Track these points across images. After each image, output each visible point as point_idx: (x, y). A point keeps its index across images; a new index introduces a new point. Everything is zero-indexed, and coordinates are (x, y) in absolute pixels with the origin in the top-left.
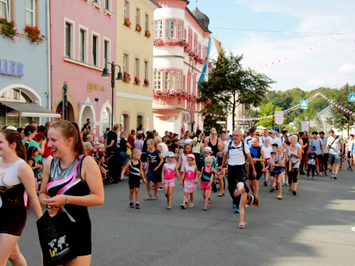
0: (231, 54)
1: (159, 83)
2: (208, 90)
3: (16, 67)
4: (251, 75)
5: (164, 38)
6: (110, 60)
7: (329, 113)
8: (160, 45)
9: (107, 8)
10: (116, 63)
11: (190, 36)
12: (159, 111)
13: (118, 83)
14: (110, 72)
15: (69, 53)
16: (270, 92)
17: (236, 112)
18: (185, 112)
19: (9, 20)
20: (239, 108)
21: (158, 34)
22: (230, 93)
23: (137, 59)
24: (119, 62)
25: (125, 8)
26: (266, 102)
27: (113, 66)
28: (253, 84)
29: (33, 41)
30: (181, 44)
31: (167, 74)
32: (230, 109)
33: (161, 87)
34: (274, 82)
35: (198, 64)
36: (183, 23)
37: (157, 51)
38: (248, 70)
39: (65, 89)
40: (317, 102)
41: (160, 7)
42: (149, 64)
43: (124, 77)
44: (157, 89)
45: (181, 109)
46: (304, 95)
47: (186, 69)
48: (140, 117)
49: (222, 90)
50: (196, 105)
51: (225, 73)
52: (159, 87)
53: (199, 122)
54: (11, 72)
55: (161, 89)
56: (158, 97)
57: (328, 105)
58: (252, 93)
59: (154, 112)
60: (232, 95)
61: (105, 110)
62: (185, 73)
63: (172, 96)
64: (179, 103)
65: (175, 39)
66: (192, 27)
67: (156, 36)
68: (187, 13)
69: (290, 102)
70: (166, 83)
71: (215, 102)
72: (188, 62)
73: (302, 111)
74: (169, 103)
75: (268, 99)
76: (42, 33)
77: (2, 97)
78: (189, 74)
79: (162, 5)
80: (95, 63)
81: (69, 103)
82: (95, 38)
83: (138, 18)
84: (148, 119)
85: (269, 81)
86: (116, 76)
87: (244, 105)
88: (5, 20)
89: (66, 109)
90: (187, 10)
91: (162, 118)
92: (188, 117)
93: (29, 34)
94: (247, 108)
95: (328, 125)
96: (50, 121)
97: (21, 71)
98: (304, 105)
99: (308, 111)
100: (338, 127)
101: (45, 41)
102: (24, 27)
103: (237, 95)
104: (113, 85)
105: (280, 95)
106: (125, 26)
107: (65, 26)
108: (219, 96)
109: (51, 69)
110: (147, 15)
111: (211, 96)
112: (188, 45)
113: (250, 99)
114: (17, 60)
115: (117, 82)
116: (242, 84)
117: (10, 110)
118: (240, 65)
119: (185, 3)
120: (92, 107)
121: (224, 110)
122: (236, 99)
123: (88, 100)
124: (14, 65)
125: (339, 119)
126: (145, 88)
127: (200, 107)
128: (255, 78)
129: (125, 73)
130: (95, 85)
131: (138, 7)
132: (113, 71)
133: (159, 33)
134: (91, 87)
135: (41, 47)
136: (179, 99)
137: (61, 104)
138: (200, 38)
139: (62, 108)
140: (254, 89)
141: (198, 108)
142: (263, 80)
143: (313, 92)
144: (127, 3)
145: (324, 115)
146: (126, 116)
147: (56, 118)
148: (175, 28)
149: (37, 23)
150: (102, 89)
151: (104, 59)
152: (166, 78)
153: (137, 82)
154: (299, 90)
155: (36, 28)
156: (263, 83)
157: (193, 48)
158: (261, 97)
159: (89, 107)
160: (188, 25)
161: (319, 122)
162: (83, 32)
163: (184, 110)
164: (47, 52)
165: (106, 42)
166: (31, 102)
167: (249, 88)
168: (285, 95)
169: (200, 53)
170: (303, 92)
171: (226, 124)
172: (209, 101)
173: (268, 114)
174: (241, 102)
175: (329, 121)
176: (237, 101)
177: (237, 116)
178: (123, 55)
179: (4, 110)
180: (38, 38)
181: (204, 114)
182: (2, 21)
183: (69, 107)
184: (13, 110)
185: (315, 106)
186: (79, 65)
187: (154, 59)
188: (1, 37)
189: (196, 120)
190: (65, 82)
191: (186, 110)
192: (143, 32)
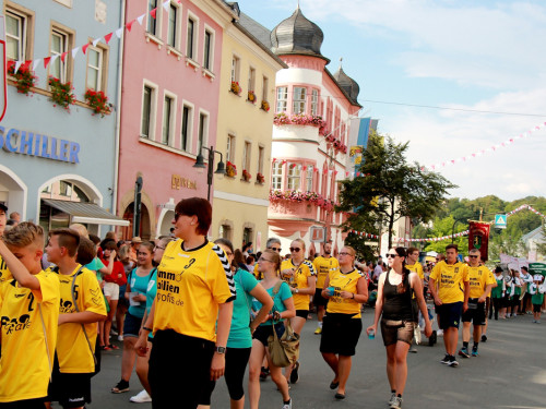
0: (390, 140)
1: (279, 180)
2: (353, 194)
3: (69, 149)
4: (419, 173)
5: (289, 113)
6: (207, 144)
7: (541, 236)
8: (284, 123)
9: (207, 66)
10: (216, 149)
11: (329, 111)
12: (277, 222)
13: (218, 178)
14: (206, 161)
15: (147, 131)
16: (448, 201)
17: (395, 228)
18: (317, 226)
19: (63, 81)
20: (400, 223)
21: (282, 107)
22: (386, 199)
23: (247, 143)
24: (221, 146)
25: (233, 68)
26: (444, 215)
27: (211, 153)
28: (421, 186)
29: (97, 111)
30: (315, 122)
31: (292, 167)
32: (385, 224)
33: (282, 186)
34: (455, 186)
35: (340, 153)
36: (319, 91)
37: (279, 132)
38: (414, 166)
39: (139, 184)
40: (523, 218)
41: (286, 67)
42: (265, 151)
43: (227, 170)
44: (276, 189)
45: (311, 220)
46: (502, 207)
47: (320, 161)
48: (248, 231)
49: (376, 194)
50: (334, 215)
51: (380, 169)
52: (279, 186)
53: (338, 240)
54: (65, 157)
55: (282, 190)
56: (276, 202)
57: (540, 224)
58: (420, 201)
59: (269, 223)
60: (389, 203)
62: (320, 167)
63: (298, 200)
64: (308, 212)
65: (306, 114)
66: (332, 98)
67: (276, 109)
68: (326, 77)
70: (290, 180)
71: (363, 212)
72: (325, 149)
73: (499, 231)
74: (293, 211)
75: (447, 210)
76: (110, 100)
77: (45, 192)
78: (325, 171)
79: (289, 65)
80: (184, 148)
81: (143, 206)
82: (186, 110)
83: (252, 82)
84: (260, 233)
85: (446, 184)
86: (215, 167)
87: (408, 219)
88: (58, 81)
89: (138, 213)
90: (326, 72)
91: (281, 234)
92: (321, 232)
93: (92, 101)
94: (413, 223)
95: (539, 255)
96: (114, 230)
97: (76, 154)
98: (501, 221)
99: (509, 231)
101: (113, 113)
102: (84, 92)
103: (397, 203)
104: (210, 181)
105: (466, 205)
106: (232, 94)
107: (144, 91)
109: (120, 154)
110: (265, 79)
112: (325, 124)
113: (417, 210)
114: (71, 139)
115: (216, 177)
116: (405, 186)
117: (57, 212)
118: (403, 159)
119: (324, 62)
122: (396, 209)
123: (172, 201)
124: (66, 145)
126: (258, 188)
127: (340, 219)
128: (426, 178)
129: (229, 163)
130: (183, 180)
131: (254, 67)
132: (211, 160)
133: (283, 105)
134: (177, 182)
135: (107, 122)
136: (309, 206)
137: (131, 206)
138: (345, 115)
139: (133, 212)
140: (423, 195)
141: (338, 220)
142: (438, 182)
143: (517, 203)
144: (236, 59)
145: (534, 239)
146: (227, 228)
147: (123, 227)
148: (307, 98)
149: (103, 86)
150: (193, 186)
151: (198, 142)
152: (291, 172)
153: (246, 177)
154: (495, 199)
155: (102, 93)
156: (437, 188)
157: (333, 129)
158: (433, 208)
159: (172, 212)
160: (327, 94)
161: (526, 250)
162: (169, 100)
163: (316, 222)
164: (116, 128)
165: (203, 117)
166: (87, 200)
167: (414, 193)
168: (473, 206)
169: (343, 137)
170: (502, 202)
171: (379, 246)
173: (445, 234)
174: (403, 214)
175: (541, 249)
176: (397, 212)
177: (397, 234)
178: (226, 137)
179: (47, 210)
180: (103, 108)
181: (345, 230)
182: (53, 82)
183: (144, 211)
184: (61, 212)
185: (520, 224)
186: (160, 148)
187: (274, 144)
188: (50, 104)
189: (333, 239)
190: (139, 173)
191: (319, 223)
192: (258, 103)
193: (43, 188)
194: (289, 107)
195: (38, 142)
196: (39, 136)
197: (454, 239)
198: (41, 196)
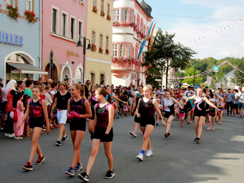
0: (167, 32)
1: (116, 52)
2: (150, 58)
3: (18, 39)
4: (180, 48)
5: (120, 21)
6: (82, 36)
7: (233, 75)
8: (117, 26)
10: (87, 38)
11: (138, 20)
12: (115, 71)
13: (88, 51)
14: (82, 44)
15: (54, 30)
16: (193, 60)
17: (169, 73)
19: (14, 7)
20: (171, 70)
21: (116, 18)
22: (165, 60)
23: (101, 35)
24: (89, 37)
26: (190, 67)
27: (85, 40)
28: (181, 54)
29: (31, 21)
30: (132, 25)
31: (121, 45)
32: (164, 71)
34: (196, 53)
36: (133, 10)
37: (116, 30)
38: (178, 44)
39: (52, 55)
40: (225, 67)
42: (109, 39)
43: (92, 47)
44: (115, 56)
45: (131, 70)
46: (215, 62)
47: (134, 43)
48: (102, 76)
49: (160, 58)
50: (141, 68)
51: (162, 46)
52: (116, 55)
53: (143, 78)
54: (17, 43)
55: (117, 56)
56: (115, 62)
57: (232, 69)
58: (181, 60)
59: (112, 72)
60: (166, 62)
61: (79, 70)
62: (134, 46)
63: (125, 61)
64: (129, 66)
65: (128, 21)
66: (139, 14)
67: (114, 19)
68: (137, 4)
69: (206, 67)
70: (121, 52)
71: (154, 66)
72: (136, 37)
73: (214, 73)
74: (123, 66)
75: (191, 64)
76: (37, 16)
77: (8, 59)
78: (137, 46)
80: (72, 38)
81: (54, 65)
82: (73, 20)
83: (102, 7)
84: (107, 77)
85: (192, 52)
86: (87, 47)
87: (174, 69)
88: (12, 6)
89: (51, 68)
90: (137, 2)
91: (117, 76)
92: (135, 75)
93: (28, 16)
94: (176, 71)
95: (232, 83)
96: (41, 76)
97: (22, 42)
98: (216, 69)
99: (218, 73)
100: (239, 85)
101: (38, 22)
102: (24, 12)
104: (84, 53)
105: (199, 62)
106: (94, 12)
107: (52, 11)
108: (157, 62)
109: (42, 41)
110: (108, 5)
111: (152, 62)
112: (136, 26)
113: (179, 64)
114: (19, 34)
115: (87, 51)
116: (173, 54)
117: (14, 69)
118: (172, 41)
120: (70, 68)
121: (160, 71)
122: (169, 64)
123: (67, 63)
124: (17, 37)
125: (240, 80)
126: (107, 56)
127: (144, 69)
128: (183, 50)
129: (93, 45)
130: (72, 53)
132: (85, 43)
134: (69, 54)
135: (36, 26)
136: (130, 63)
137: (48, 65)
138: (145, 21)
139: (49, 68)
140: (182, 57)
141: (143, 70)
143: (222, 60)
145: (230, 76)
146: (93, 74)
147: (45, 75)
148: (128, 14)
150: (77, 56)
151: (78, 35)
152: (121, 48)
153: (101, 51)
154: (212, 59)
155: (33, 12)
156: (188, 54)
157: (140, 28)
158: (186, 63)
159: (68, 68)
160: (137, 12)
161: (226, 81)
162: (64, 15)
163: (133, 71)
164: (40, 29)
165: (80, 23)
166: (28, 63)
167: (178, 57)
168: (202, 62)
169: (144, 32)
170: (215, 60)
171: (162, 81)
172: (150, 65)
173: (190, 75)
174: (173, 67)
175: (233, 81)
176: (170, 66)
177: (169, 75)
178: (91, 33)
179: (10, 68)
180: (34, 19)
181: (146, 74)
182: (9, 7)
183: (54, 67)
184: (16, 68)
185: (223, 70)
186: (61, 38)
187: (113, 35)
188: (8, 18)
189: (141, 78)
190: (52, 50)
191: (134, 71)
192: (106, 16)
193: (7, 58)
194: (120, 18)
195: (3, 36)
196: (3, 33)
197: (195, 77)
198: (6, 61)
